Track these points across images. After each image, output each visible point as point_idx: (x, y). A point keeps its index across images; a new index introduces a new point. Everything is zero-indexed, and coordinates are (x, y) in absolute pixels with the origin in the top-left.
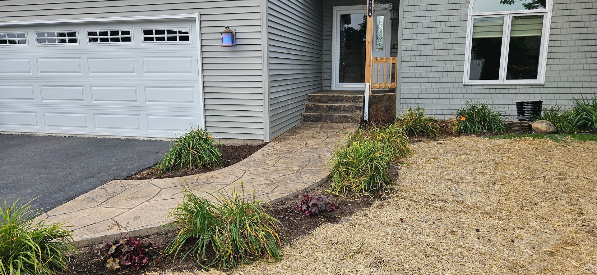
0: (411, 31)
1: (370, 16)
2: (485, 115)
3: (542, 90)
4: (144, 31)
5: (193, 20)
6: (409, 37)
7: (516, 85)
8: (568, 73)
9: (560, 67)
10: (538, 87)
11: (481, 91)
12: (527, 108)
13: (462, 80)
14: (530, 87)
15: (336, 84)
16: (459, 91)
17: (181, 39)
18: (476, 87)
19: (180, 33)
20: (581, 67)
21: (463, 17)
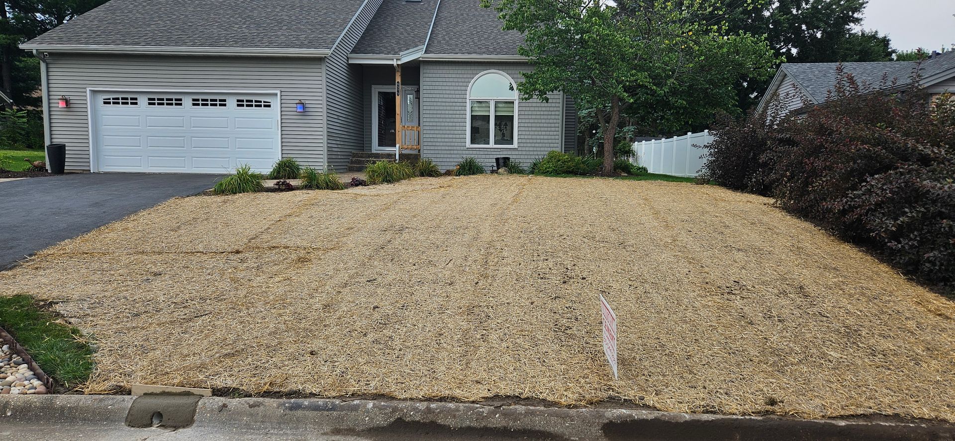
0: (429, 108)
1: (398, 95)
2: (470, 165)
3: (517, 153)
4: (237, 100)
5: (276, 94)
6: (428, 112)
7: (501, 149)
11: (477, 151)
12: (501, 161)
13: (466, 144)
14: (507, 149)
15: (376, 148)
16: (463, 152)
17: (265, 106)
18: (473, 149)
19: (264, 102)
21: (464, 100)
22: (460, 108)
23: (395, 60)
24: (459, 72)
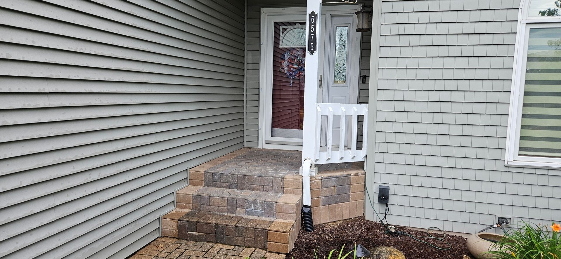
6: (393, 63)
11: (543, 180)
13: (503, 155)
15: (266, 137)
16: (496, 177)
18: (533, 171)
22: (492, 50)
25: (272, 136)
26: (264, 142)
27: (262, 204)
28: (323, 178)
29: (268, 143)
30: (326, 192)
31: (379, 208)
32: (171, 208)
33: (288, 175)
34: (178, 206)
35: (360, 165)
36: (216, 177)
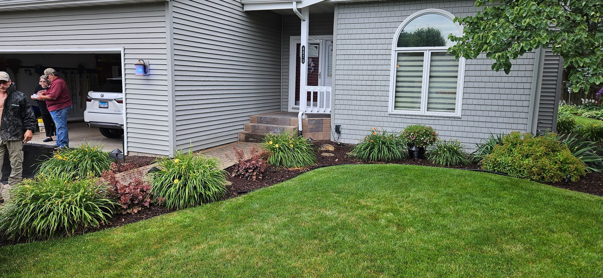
3: (459, 123)
8: (483, 108)
9: (475, 102)
10: (456, 119)
13: (387, 109)
14: (448, 119)
20: (495, 102)
21: (387, 52)
22: (382, 62)
23: (294, 3)
24: (384, 14)
25: (295, 105)
26: (291, 108)
27: (280, 128)
28: (309, 120)
29: (293, 108)
30: (310, 126)
31: (336, 135)
32: (242, 131)
33: (293, 119)
34: (245, 131)
35: (329, 116)
36: (262, 119)
